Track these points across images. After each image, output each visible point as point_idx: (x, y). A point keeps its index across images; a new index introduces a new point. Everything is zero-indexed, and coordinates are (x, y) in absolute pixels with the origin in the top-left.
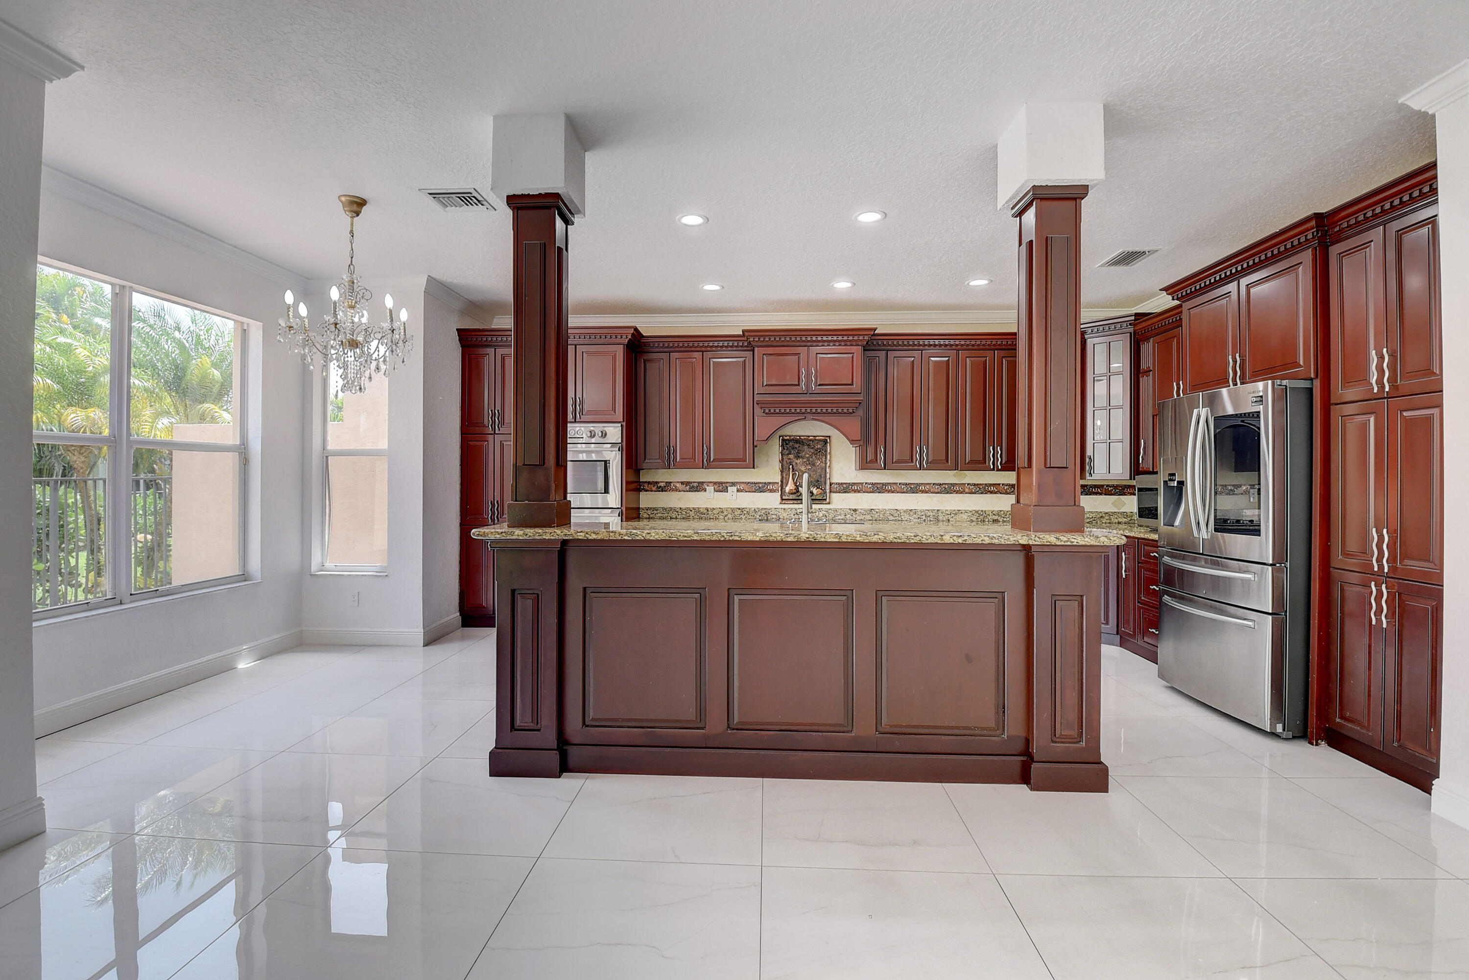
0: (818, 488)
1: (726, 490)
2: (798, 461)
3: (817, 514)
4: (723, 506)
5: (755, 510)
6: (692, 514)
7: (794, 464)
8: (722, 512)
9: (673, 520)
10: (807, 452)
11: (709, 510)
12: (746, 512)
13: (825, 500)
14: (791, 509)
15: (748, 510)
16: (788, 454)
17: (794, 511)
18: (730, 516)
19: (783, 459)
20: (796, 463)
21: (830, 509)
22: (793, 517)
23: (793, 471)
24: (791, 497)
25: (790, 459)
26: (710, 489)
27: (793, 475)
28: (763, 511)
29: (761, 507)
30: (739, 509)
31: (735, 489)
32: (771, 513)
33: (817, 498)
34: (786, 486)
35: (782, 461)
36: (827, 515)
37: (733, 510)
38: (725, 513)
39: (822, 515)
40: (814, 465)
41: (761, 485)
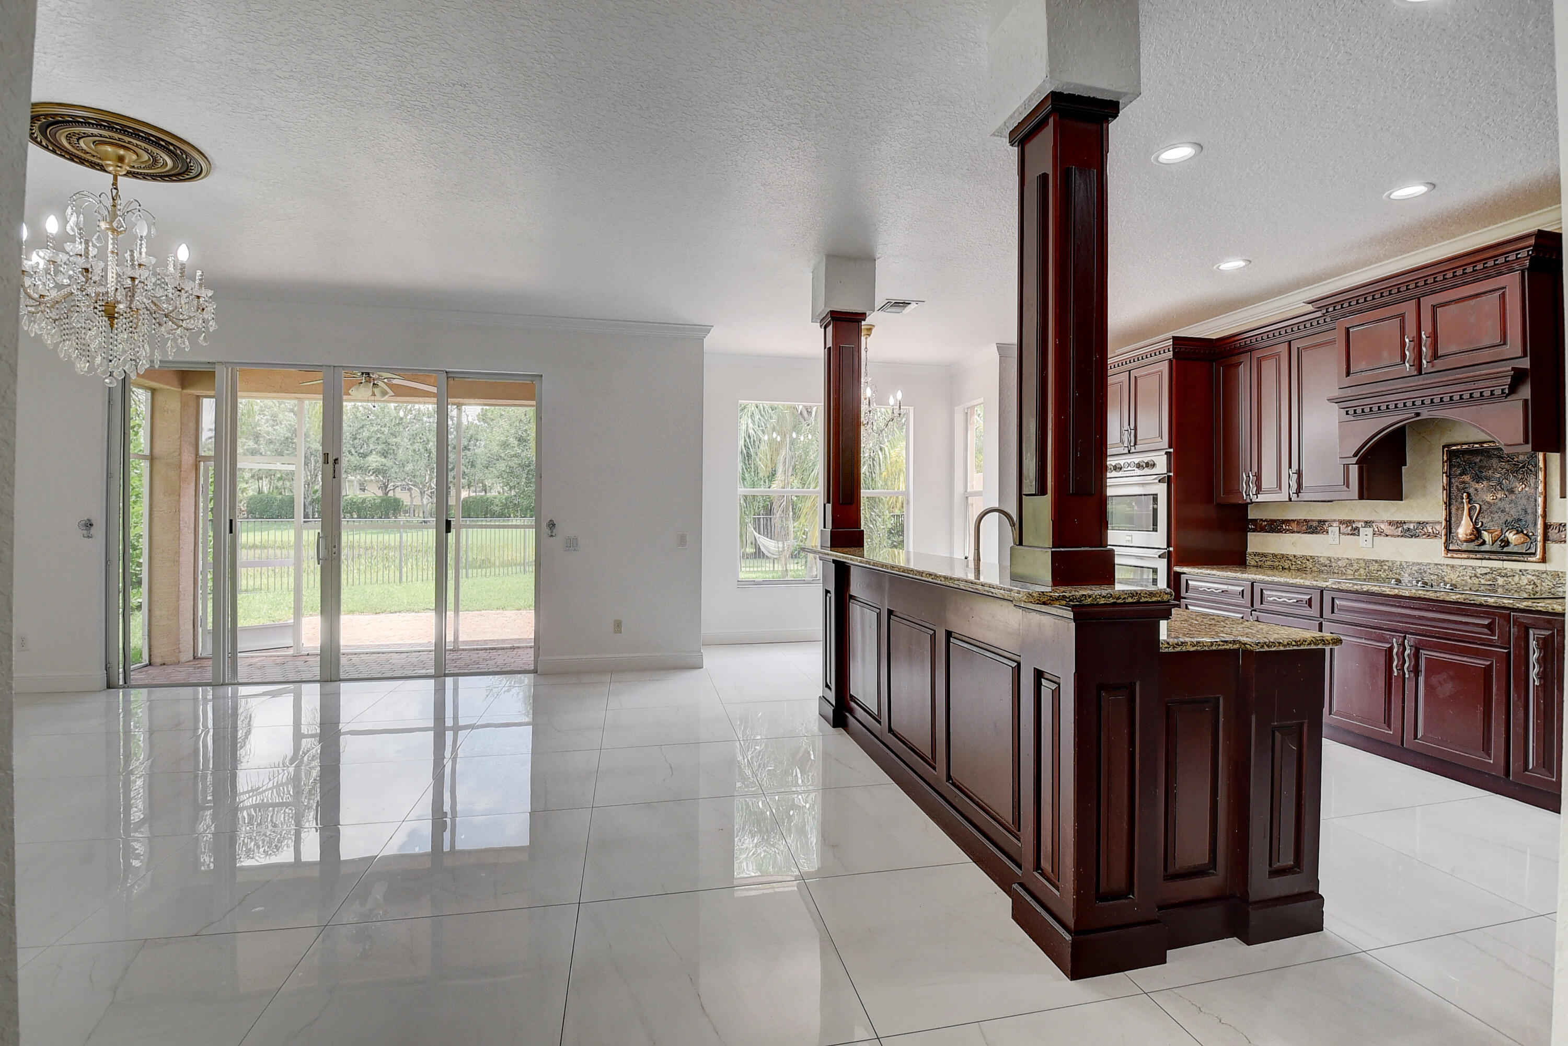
0: (1518, 533)
1: (1355, 531)
2: (1480, 486)
3: (1516, 578)
4: (1353, 555)
5: (1401, 565)
6: (1309, 565)
7: (1471, 491)
8: (1351, 565)
9: (1287, 571)
10: (1497, 469)
11: (1333, 560)
12: (1387, 568)
13: (1534, 554)
14: (1466, 567)
15: (1390, 564)
16: (1461, 475)
17: (1470, 572)
18: (1362, 571)
19: (1450, 484)
20: (1476, 490)
21: (1545, 572)
22: (1469, 581)
23: (1469, 502)
24: (1465, 546)
25: (1464, 482)
26: (1334, 530)
27: (1470, 510)
28: (1416, 568)
29: (1411, 559)
30: (1376, 561)
31: (1369, 531)
32: (1429, 571)
33: (1515, 550)
34: (1458, 527)
35: (1449, 488)
36: (1538, 582)
37: (1367, 562)
38: (1356, 566)
39: (1525, 582)
40: (1511, 491)
41: (1412, 527)
